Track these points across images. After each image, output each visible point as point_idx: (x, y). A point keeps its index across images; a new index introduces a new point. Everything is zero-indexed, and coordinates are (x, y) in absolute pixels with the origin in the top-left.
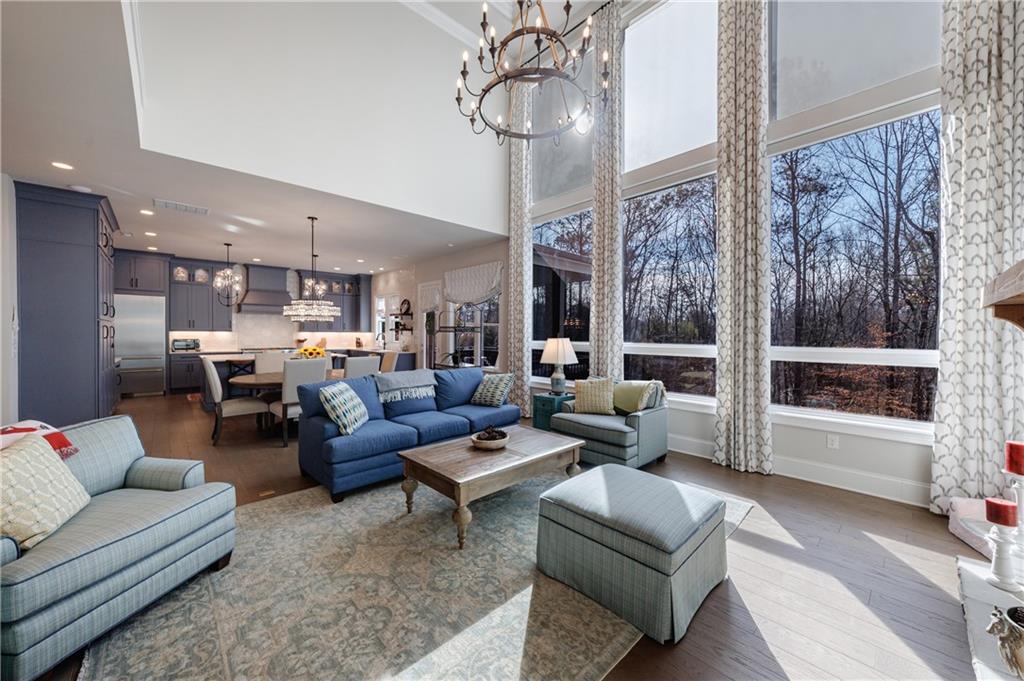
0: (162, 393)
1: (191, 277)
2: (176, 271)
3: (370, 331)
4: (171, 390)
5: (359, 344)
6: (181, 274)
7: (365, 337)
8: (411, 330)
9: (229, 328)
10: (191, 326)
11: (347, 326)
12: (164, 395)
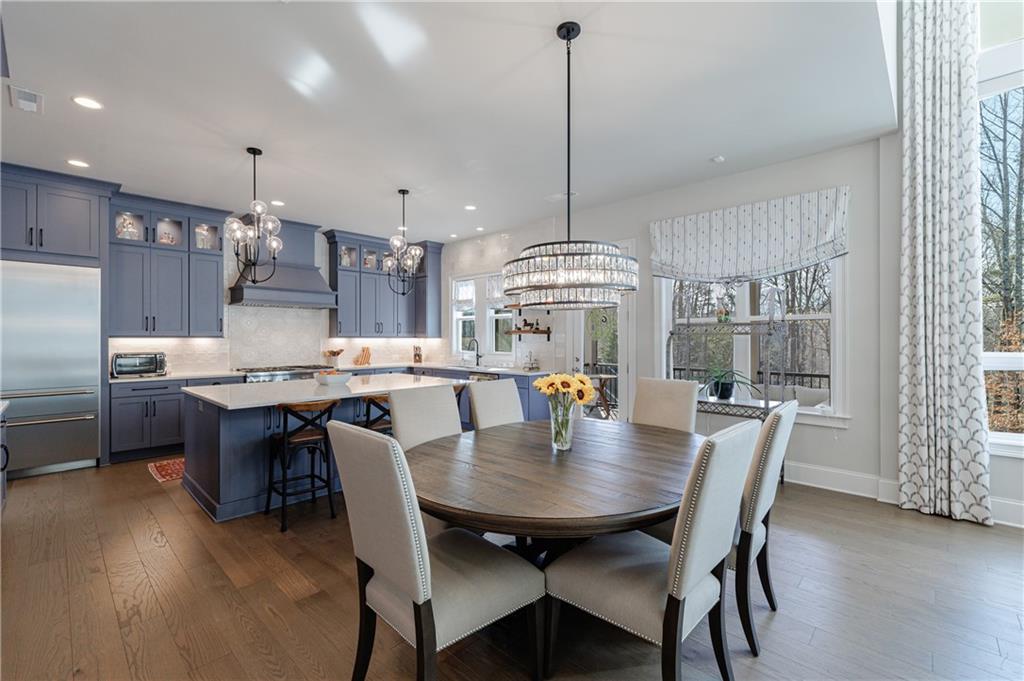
0: (92, 463)
1: (150, 233)
2: (119, 221)
3: (440, 335)
4: (111, 454)
5: (418, 357)
6: (129, 228)
7: (429, 344)
8: (548, 332)
9: (217, 330)
10: (150, 328)
11: (404, 328)
12: (98, 466)
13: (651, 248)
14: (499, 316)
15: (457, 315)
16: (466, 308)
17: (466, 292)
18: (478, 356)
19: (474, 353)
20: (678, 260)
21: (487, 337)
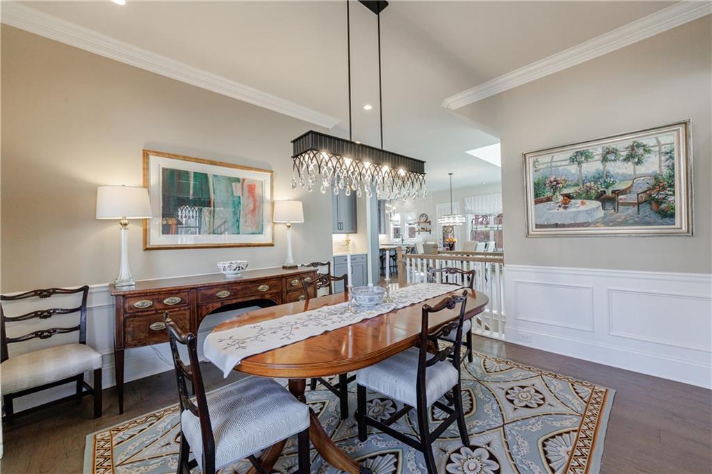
13: (465, 205)
14: (410, 226)
15: (392, 227)
16: (396, 223)
17: (396, 218)
18: (402, 240)
19: (400, 239)
20: (473, 209)
21: (406, 234)
